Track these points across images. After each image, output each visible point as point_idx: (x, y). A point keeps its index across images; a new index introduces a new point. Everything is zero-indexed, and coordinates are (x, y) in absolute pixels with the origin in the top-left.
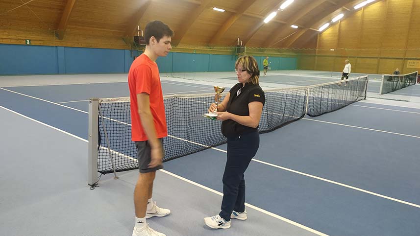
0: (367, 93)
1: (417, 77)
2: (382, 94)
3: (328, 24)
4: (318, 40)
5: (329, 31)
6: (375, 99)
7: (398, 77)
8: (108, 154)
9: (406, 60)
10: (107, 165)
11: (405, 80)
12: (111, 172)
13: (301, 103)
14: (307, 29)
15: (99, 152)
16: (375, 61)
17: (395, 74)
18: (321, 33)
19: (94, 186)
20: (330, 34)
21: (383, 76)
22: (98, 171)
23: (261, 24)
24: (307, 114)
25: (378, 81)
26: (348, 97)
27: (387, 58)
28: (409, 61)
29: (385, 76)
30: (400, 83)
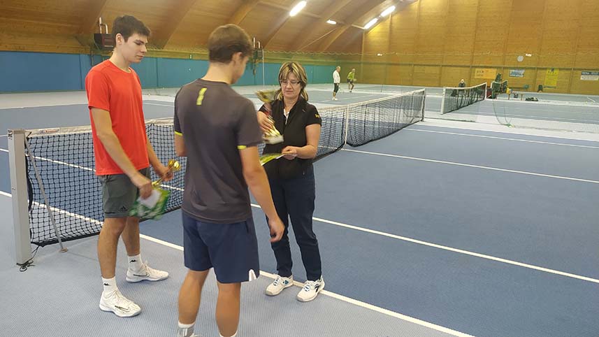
0: (425, 112)
1: (486, 91)
2: (444, 113)
3: (376, 20)
4: (364, 41)
5: (377, 29)
6: (435, 120)
7: (463, 90)
8: (47, 215)
9: (473, 69)
10: (47, 233)
11: (472, 94)
12: (55, 241)
13: (339, 129)
14: (349, 26)
15: (31, 213)
16: (435, 70)
17: (460, 86)
18: (367, 31)
19: (25, 265)
20: (379, 32)
21: (444, 90)
22: (32, 243)
23: (285, 19)
24: (347, 143)
25: (438, 96)
26: (401, 118)
27: (450, 66)
28: (477, 69)
29: (446, 90)
30: (466, 99)
